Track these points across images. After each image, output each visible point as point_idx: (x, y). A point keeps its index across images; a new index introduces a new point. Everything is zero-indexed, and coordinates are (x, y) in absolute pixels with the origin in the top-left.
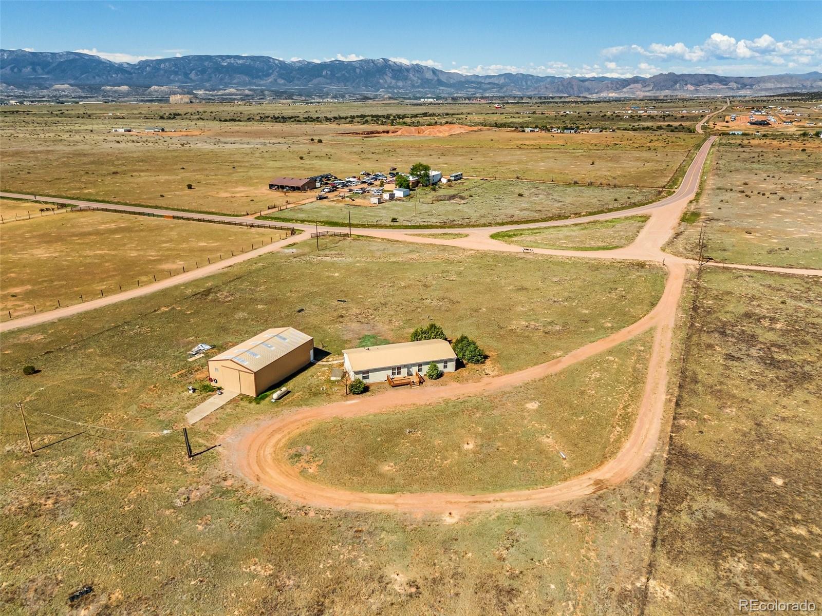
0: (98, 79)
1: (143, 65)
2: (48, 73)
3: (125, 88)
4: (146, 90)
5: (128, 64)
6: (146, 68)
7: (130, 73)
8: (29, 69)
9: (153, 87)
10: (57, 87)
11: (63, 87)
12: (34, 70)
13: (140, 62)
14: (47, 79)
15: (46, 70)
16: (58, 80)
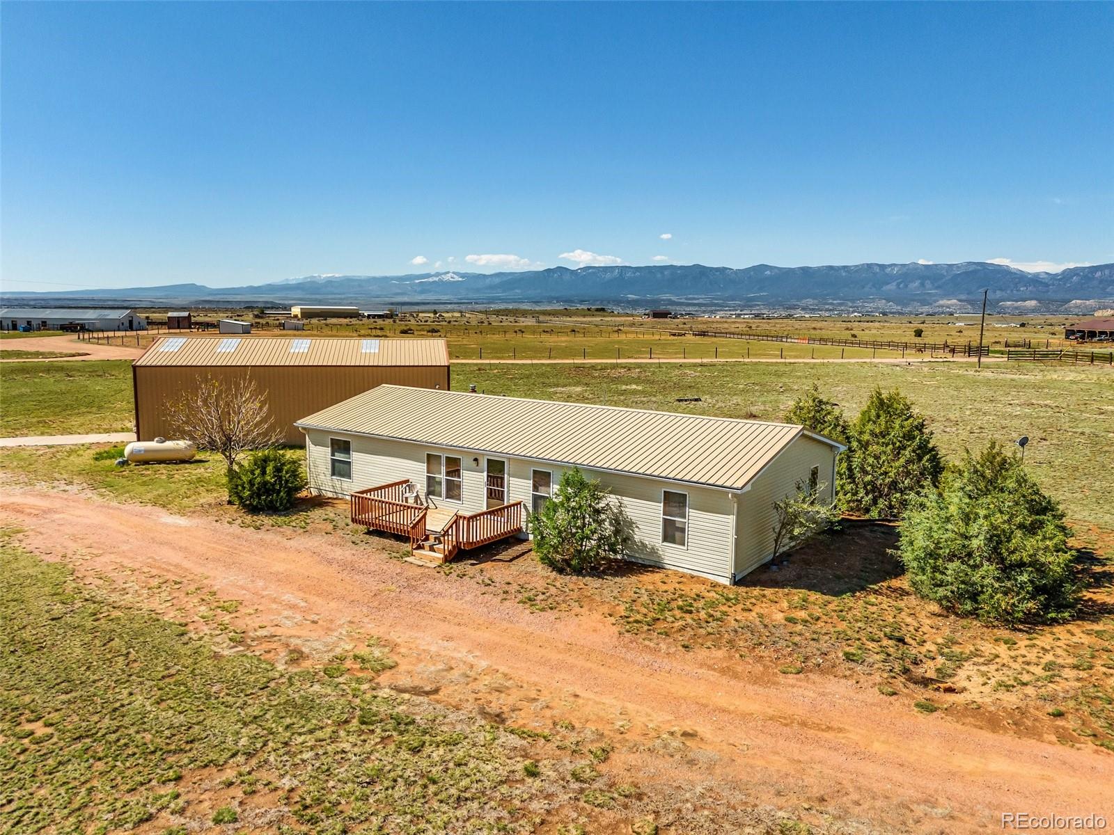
0: (999, 294)
1: (1068, 274)
2: (937, 288)
3: (1032, 303)
4: (1062, 306)
5: (1047, 273)
6: (1072, 277)
7: (1047, 285)
8: (917, 283)
9: (1074, 302)
10: (941, 302)
11: (949, 302)
12: (922, 285)
13: (1064, 272)
14: (935, 295)
15: (936, 285)
16: (947, 295)
